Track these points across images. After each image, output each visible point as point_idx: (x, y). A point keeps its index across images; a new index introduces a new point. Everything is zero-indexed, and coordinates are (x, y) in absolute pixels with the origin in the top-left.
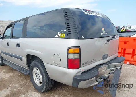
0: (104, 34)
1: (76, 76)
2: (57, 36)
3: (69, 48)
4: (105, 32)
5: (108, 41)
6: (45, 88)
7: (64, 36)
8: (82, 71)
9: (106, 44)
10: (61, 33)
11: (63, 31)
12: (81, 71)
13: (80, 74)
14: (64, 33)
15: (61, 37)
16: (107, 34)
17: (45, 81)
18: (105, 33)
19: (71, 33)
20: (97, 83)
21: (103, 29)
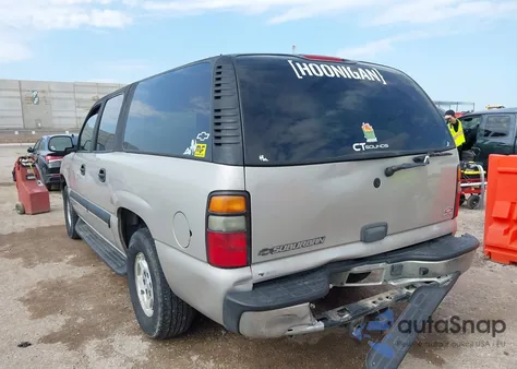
0: (368, 147)
1: (231, 293)
2: (188, 152)
3: (212, 195)
4: (375, 140)
5: (389, 173)
6: (158, 325)
7: (203, 154)
8: (257, 278)
9: (377, 183)
10: (199, 142)
11: (203, 136)
12: (251, 278)
13: (248, 287)
14: (204, 142)
15: (197, 154)
16: (386, 146)
17: (160, 300)
18: (374, 144)
19: (220, 144)
20: (320, 326)
21: (367, 129)
